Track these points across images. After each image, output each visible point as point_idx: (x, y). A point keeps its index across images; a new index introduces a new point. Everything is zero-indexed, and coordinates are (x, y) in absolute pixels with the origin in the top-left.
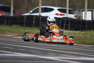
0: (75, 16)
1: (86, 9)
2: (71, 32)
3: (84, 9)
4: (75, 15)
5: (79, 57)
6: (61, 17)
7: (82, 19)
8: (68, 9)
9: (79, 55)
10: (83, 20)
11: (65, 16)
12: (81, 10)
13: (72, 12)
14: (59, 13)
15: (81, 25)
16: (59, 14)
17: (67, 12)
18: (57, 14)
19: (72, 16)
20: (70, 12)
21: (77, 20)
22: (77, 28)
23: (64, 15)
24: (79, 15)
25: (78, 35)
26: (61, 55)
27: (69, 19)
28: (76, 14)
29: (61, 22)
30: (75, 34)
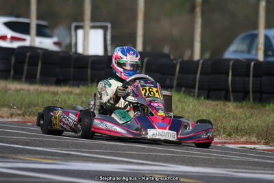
0: (55, 43)
1: (88, 23)
2: (44, 88)
3: (81, 24)
4: (55, 39)
6: (15, 45)
7: (76, 52)
8: (34, 22)
9: (69, 154)
10: (79, 54)
11: (27, 43)
12: (74, 25)
13: (47, 31)
14: (9, 33)
15: (72, 70)
16: (9, 36)
17: (33, 30)
19: (47, 43)
20: (41, 32)
21: (61, 54)
22: (61, 78)
23: (24, 40)
24: (67, 41)
25: (64, 97)
26: (13, 156)
27: (39, 51)
28: (58, 37)
29: (16, 60)
30: (55, 94)
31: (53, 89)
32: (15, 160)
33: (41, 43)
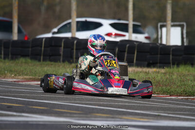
0: (146, 38)
1: (169, 23)
2: (139, 69)
3: (165, 24)
4: (146, 35)
5: (157, 119)
6: (118, 39)
7: (161, 44)
8: (131, 23)
9: (159, 115)
10: (164, 45)
11: (126, 38)
12: (160, 24)
13: (140, 29)
14: (114, 31)
15: (159, 56)
16: (114, 34)
17: (131, 29)
18: (109, 35)
19: (140, 38)
20: (136, 30)
21: (151, 45)
22: (151, 62)
23: (124, 36)
24: (155, 36)
25: (153, 75)
26: (120, 116)
27: (135, 43)
28: (148, 33)
29: (118, 50)
30: (147, 73)
31: (146, 70)
32: (122, 120)
33: (136, 38)
